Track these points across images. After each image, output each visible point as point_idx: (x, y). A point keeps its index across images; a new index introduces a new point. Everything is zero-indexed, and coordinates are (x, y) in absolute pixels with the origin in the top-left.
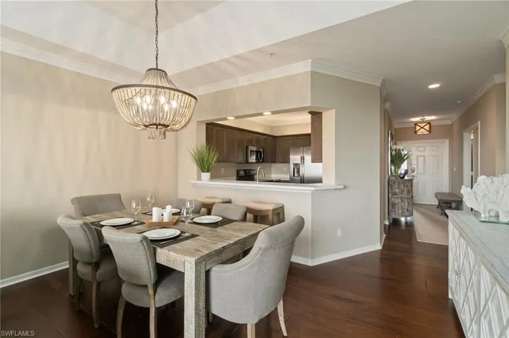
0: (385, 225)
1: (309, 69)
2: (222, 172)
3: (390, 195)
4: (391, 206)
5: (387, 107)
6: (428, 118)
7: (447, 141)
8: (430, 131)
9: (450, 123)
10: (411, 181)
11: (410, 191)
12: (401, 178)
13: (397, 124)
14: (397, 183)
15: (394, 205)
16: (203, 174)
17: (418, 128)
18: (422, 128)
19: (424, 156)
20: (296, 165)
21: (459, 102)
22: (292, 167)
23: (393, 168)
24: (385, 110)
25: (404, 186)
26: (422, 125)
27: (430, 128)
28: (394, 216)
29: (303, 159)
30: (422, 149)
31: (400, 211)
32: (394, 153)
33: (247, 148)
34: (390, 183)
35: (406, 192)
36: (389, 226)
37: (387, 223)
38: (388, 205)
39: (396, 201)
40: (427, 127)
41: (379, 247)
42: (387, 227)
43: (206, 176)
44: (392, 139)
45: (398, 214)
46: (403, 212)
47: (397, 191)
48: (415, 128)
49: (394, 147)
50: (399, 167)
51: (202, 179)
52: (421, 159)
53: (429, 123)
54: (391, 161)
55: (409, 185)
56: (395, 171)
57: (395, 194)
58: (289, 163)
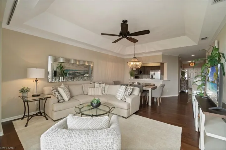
1: (162, 54)
3: (181, 84)
4: (181, 87)
5: (180, 59)
12: (184, 79)
13: (184, 63)
14: (183, 81)
15: (182, 87)
17: (191, 64)
20: (152, 75)
22: (151, 75)
23: (182, 76)
26: (192, 63)
27: (195, 64)
28: (182, 90)
29: (154, 73)
32: (182, 72)
34: (181, 81)
35: (186, 83)
37: (180, 92)
38: (180, 87)
39: (183, 86)
40: (194, 64)
41: (177, 95)
43: (132, 77)
44: (182, 68)
46: (185, 89)
47: (183, 83)
49: (182, 70)
50: (184, 76)
52: (192, 74)
54: (181, 74)
55: (187, 81)
58: (150, 74)
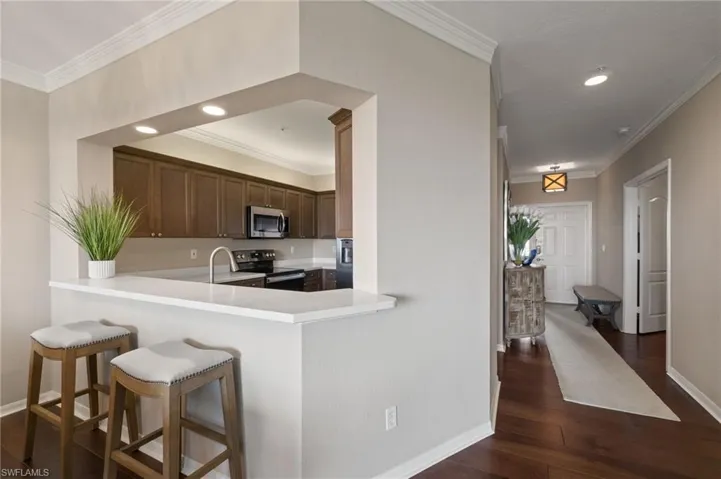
0: (498, 353)
2: (193, 257)
3: (507, 296)
4: (509, 318)
5: (501, 136)
6: (564, 166)
7: (590, 204)
8: (565, 188)
9: (594, 176)
10: (541, 270)
11: (540, 290)
12: (524, 265)
14: (519, 275)
15: (513, 315)
16: (91, 263)
17: (548, 182)
18: (554, 181)
19: (555, 228)
20: (347, 242)
21: (624, 130)
22: (340, 245)
23: (512, 247)
24: (499, 142)
25: (531, 281)
26: (554, 177)
27: (566, 182)
28: (512, 335)
30: (552, 216)
31: (524, 327)
33: (248, 209)
34: (507, 275)
35: (533, 291)
36: (505, 354)
37: (502, 348)
38: (506, 317)
39: (519, 307)
40: (562, 181)
42: (501, 355)
43: (99, 269)
44: (509, 196)
45: (522, 331)
46: (529, 327)
47: (519, 289)
48: (544, 182)
49: (514, 210)
50: (522, 247)
51: (90, 275)
52: (550, 233)
53: (564, 174)
54: (509, 236)
55: (538, 277)
56: (515, 253)
57: (515, 295)
58: (335, 238)
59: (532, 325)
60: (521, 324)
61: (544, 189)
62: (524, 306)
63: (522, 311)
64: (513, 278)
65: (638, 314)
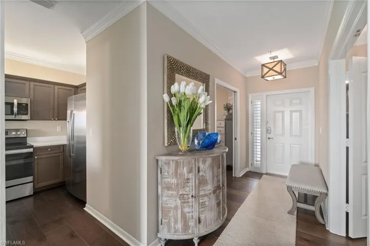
7: (313, 90)
9: (316, 65)
17: (266, 70)
18: (271, 69)
19: (283, 112)
25: (190, 171)
26: (271, 65)
40: (277, 68)
47: (173, 181)
48: (263, 71)
53: (280, 62)
59: (192, 223)
60: (176, 222)
61: (263, 77)
62: (179, 202)
63: (176, 208)
64: (166, 168)
65: (347, 214)
